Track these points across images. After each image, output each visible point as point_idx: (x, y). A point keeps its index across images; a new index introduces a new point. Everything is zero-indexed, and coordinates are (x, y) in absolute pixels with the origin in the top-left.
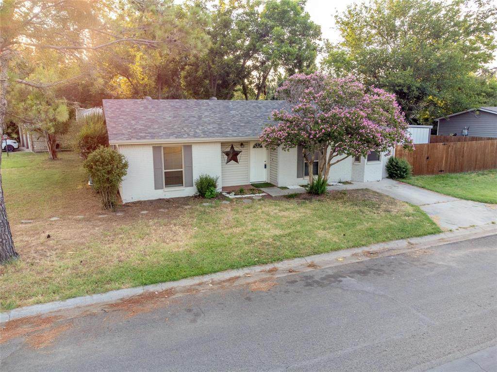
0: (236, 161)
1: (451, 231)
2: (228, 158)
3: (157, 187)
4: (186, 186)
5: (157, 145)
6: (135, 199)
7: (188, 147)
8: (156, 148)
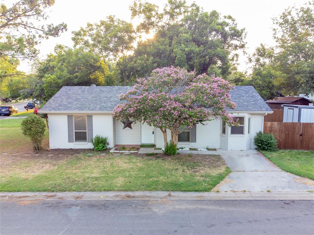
0: (130, 127)
1: (218, 191)
2: (124, 125)
3: (70, 141)
4: (88, 142)
5: (70, 115)
6: (57, 147)
7: (90, 117)
8: (70, 117)
